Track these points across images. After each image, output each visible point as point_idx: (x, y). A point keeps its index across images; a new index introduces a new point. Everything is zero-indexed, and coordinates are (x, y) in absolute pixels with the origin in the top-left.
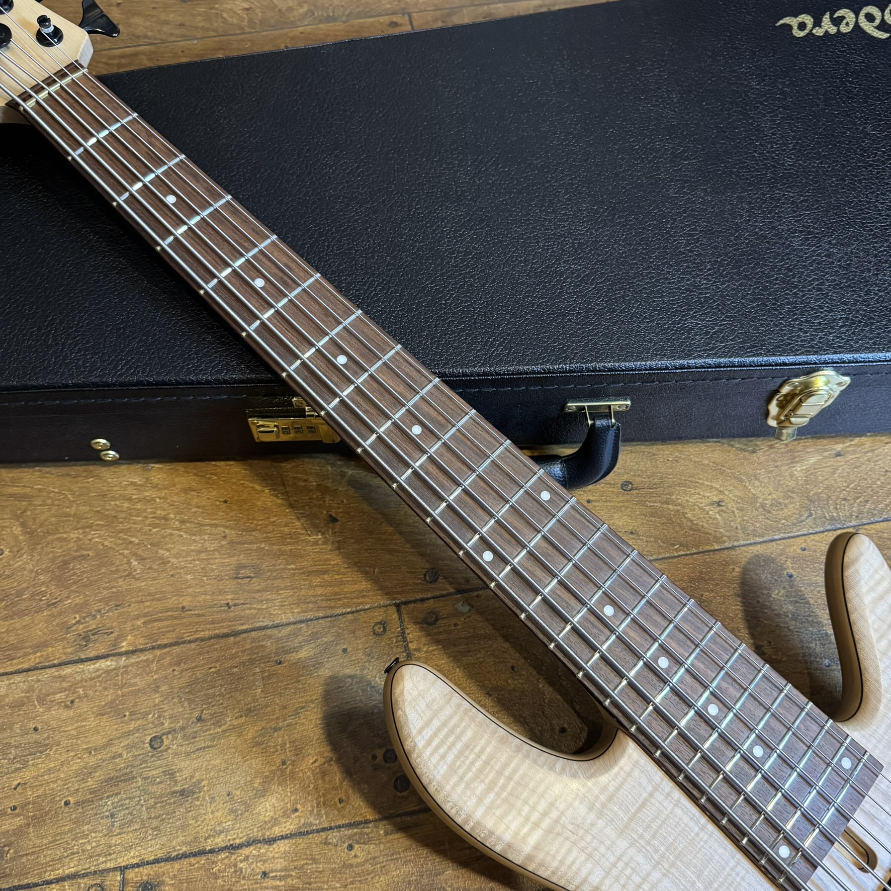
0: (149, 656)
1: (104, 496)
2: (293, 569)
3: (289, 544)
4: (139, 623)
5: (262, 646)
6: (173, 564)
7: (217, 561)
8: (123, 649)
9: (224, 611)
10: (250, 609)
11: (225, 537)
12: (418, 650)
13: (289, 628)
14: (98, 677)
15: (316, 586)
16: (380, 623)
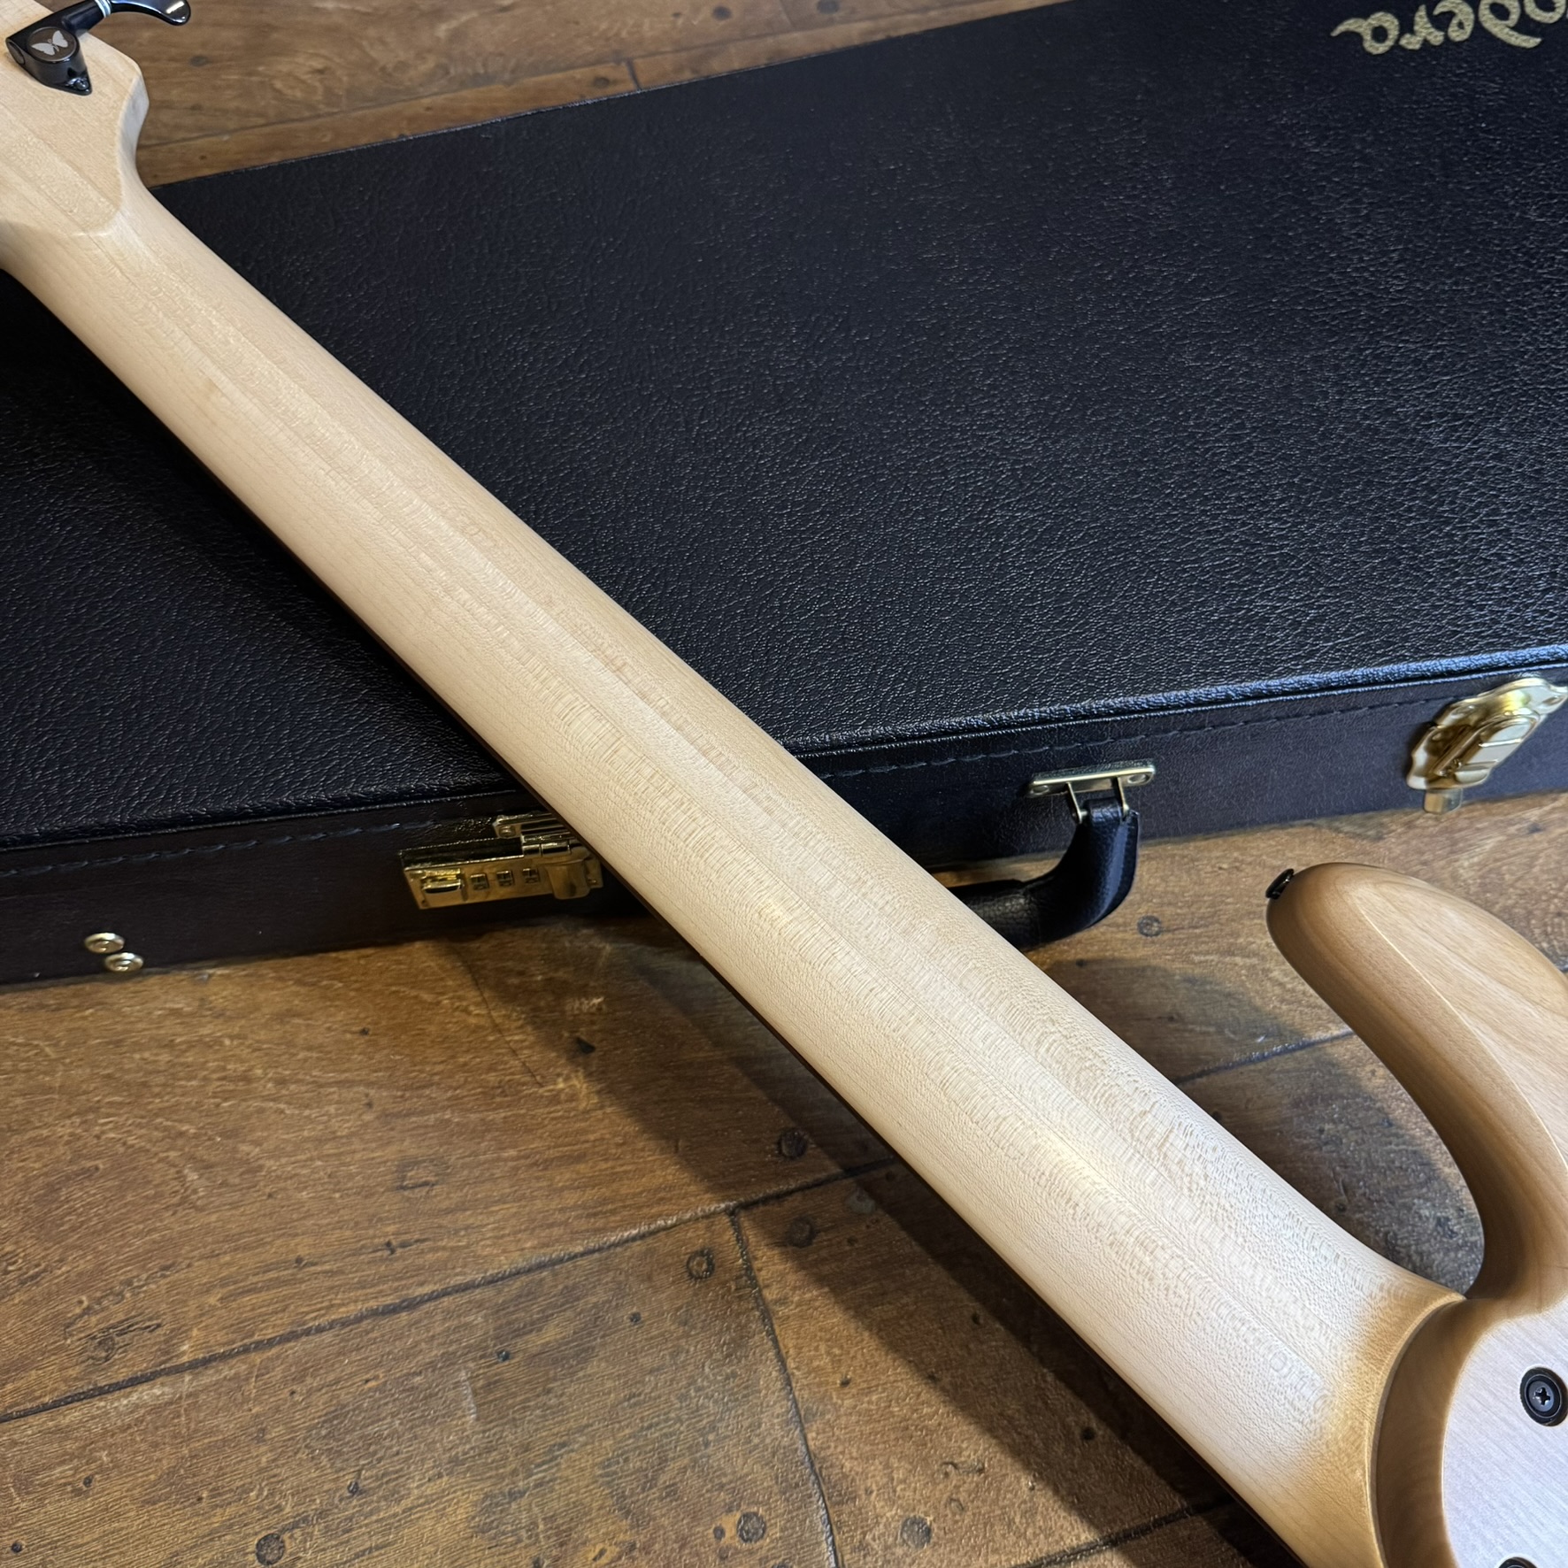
0: (239, 1367)
1: (118, 1043)
2: (513, 1159)
3: (500, 1106)
4: (212, 1300)
5: (466, 1324)
6: (269, 1172)
7: (358, 1156)
8: (185, 1359)
9: (382, 1260)
10: (434, 1250)
11: (370, 1105)
12: (783, 1301)
13: (517, 1284)
14: (139, 1421)
15: (562, 1189)
16: (701, 1253)
